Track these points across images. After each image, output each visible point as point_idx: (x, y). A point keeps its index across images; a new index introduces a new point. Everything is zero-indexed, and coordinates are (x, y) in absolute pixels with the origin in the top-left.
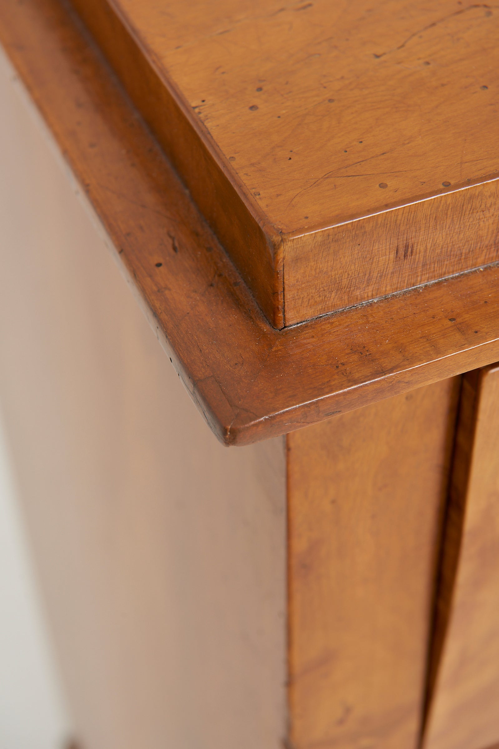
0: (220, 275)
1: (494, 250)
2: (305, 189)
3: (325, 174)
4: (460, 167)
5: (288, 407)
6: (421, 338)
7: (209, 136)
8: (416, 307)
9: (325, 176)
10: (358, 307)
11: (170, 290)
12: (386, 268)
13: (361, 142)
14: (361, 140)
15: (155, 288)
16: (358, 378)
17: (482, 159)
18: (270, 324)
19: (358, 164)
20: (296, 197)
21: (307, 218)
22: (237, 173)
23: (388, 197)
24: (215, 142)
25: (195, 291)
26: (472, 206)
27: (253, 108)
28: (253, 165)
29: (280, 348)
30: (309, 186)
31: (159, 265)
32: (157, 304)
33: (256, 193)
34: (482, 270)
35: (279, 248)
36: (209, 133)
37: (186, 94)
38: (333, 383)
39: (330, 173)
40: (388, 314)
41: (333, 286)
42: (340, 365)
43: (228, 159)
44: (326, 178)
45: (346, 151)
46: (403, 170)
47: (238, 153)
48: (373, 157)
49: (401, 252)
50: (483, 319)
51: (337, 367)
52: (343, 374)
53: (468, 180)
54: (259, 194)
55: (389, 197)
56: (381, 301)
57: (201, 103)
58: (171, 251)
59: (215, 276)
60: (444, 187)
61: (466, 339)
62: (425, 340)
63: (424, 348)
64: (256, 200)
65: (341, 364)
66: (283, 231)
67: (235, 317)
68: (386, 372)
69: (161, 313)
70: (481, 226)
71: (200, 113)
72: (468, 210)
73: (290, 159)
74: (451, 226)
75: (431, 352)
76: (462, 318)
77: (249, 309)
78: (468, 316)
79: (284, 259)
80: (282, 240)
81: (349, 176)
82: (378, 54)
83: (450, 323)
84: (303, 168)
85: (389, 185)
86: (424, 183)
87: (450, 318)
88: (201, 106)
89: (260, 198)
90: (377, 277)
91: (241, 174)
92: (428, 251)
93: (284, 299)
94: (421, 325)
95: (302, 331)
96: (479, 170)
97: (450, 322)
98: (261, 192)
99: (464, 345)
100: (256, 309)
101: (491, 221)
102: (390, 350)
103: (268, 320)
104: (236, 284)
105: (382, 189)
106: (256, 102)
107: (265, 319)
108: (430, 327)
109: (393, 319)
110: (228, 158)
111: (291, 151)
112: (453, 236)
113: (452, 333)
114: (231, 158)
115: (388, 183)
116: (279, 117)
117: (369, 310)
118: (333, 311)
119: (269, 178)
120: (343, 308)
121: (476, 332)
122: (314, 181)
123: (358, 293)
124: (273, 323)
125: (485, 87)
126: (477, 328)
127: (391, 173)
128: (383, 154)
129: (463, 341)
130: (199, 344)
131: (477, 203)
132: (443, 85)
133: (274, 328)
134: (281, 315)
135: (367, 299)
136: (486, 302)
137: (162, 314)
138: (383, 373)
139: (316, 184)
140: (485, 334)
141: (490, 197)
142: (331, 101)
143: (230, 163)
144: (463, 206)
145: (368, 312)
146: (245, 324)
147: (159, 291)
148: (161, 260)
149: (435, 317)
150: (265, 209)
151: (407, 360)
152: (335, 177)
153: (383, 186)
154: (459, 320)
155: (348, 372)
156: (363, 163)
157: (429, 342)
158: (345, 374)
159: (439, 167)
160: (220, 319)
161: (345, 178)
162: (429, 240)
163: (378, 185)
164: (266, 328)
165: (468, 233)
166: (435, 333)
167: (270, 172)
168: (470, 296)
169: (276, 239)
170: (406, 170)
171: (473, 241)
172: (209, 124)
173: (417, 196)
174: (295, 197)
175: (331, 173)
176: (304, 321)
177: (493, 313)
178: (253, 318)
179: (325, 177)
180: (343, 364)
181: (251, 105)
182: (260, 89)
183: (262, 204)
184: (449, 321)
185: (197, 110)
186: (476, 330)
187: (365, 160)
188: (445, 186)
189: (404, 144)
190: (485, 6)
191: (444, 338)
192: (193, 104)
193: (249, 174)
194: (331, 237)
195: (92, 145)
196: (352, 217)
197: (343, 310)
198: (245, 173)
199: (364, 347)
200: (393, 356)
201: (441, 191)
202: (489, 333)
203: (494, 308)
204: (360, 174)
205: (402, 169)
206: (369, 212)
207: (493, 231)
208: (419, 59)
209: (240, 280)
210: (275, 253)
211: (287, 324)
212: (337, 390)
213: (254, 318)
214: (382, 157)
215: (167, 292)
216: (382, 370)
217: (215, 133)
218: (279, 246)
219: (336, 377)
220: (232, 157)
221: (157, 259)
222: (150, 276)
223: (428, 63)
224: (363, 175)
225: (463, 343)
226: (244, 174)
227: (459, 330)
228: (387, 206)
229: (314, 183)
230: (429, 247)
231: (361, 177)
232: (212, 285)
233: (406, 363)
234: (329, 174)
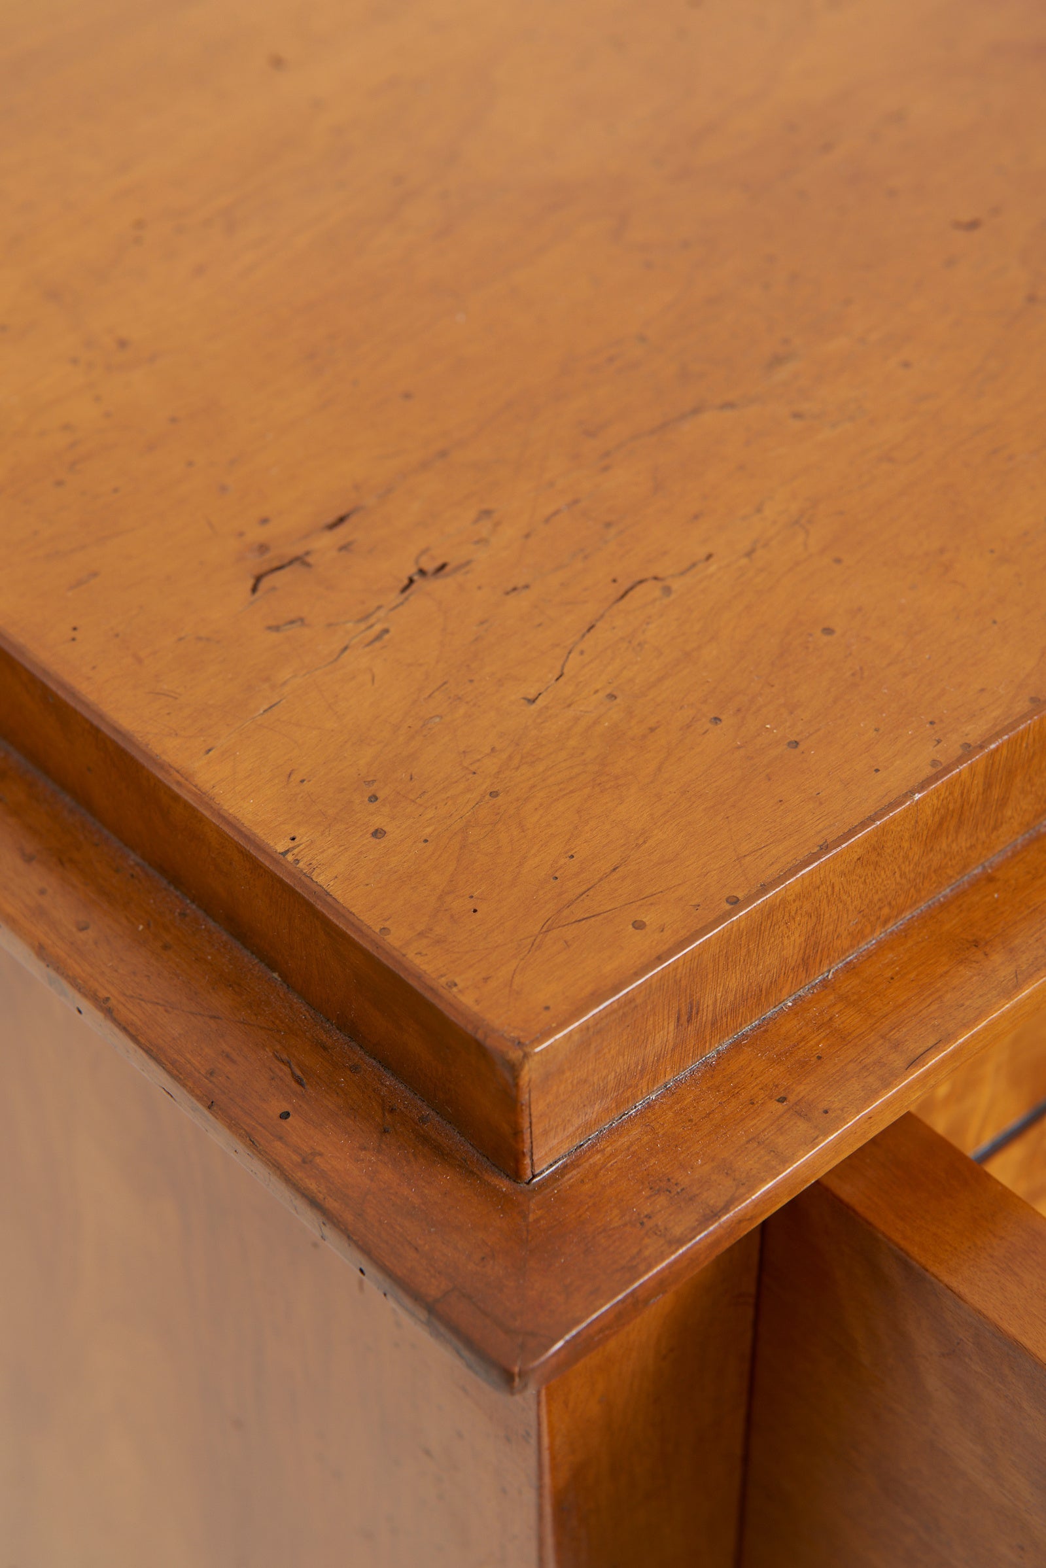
0: (392, 1110)
1: (803, 971)
2: (523, 959)
3: (541, 924)
4: (741, 867)
5: (595, 1311)
6: (748, 1142)
7: (329, 899)
8: (718, 1091)
9: (542, 928)
10: (632, 1114)
11: (321, 1154)
12: (664, 1046)
13: (572, 856)
14: (570, 854)
15: (296, 1158)
16: (682, 1234)
17: (767, 845)
18: (507, 1176)
19: (584, 896)
20: (515, 976)
21: (547, 1008)
22: (404, 955)
23: (654, 943)
24: (344, 907)
25: (363, 1148)
26: (772, 922)
27: (378, 833)
28: (421, 934)
29: (539, 1213)
30: (526, 952)
31: (285, 1116)
32: (312, 1185)
33: (449, 984)
34: (790, 1004)
35: (522, 1070)
36: (328, 894)
37: (260, 832)
38: (647, 1253)
39: (547, 921)
40: (681, 1114)
41: (596, 1096)
42: (645, 1220)
43: (379, 933)
44: (546, 932)
45: (557, 878)
46: (657, 891)
47: (389, 918)
48: (601, 879)
49: (684, 1018)
50: (827, 1087)
51: (642, 1224)
52: (656, 1234)
53: (761, 886)
54: (456, 985)
55: (657, 943)
56: (663, 1096)
57: (292, 844)
58: (294, 1084)
59: (384, 1115)
60: (732, 906)
61: (816, 1127)
62: (755, 1145)
63: (759, 1158)
64: (454, 996)
65: (646, 1216)
66: (522, 1040)
67: (446, 1177)
68: (719, 1214)
69: (324, 1199)
70: (785, 943)
71: (297, 861)
72: (768, 928)
73: (475, 911)
74: (746, 958)
75: (773, 1163)
76: (795, 1093)
77: (462, 1158)
78: (802, 1087)
79: (530, 1081)
80: (526, 1056)
81: (579, 921)
82: (531, 697)
83: (781, 1107)
84: (503, 923)
85: (647, 923)
86: (699, 906)
87: (777, 1098)
88: (294, 848)
89: (460, 991)
90: (653, 1062)
91: (411, 955)
92: (719, 1001)
93: (531, 1138)
94: (738, 1121)
95: (563, 1176)
96: (771, 865)
97: (780, 1103)
98: (457, 980)
99: (817, 1137)
100: (474, 1156)
101: (797, 935)
102: (710, 1174)
103: (501, 1171)
104: (424, 1120)
105: (640, 931)
106: (378, 822)
107: (497, 1170)
108: (755, 1121)
109: (692, 1122)
110: (377, 931)
111: (472, 897)
112: (749, 971)
113: (792, 1123)
114: (383, 931)
115: (644, 920)
116: (426, 841)
117: (650, 1114)
118: (597, 1131)
119: (458, 952)
120: (609, 1122)
121: (826, 1112)
122: (530, 940)
123: (629, 1094)
124: (515, 1175)
125: (717, 720)
126: (824, 1105)
127: (640, 900)
128: (614, 869)
129: (812, 1131)
130: (409, 1238)
131: (779, 914)
132: (652, 730)
133: (518, 1183)
134: (527, 1161)
135: (640, 1097)
136: (819, 1058)
137: (326, 1200)
138: (716, 1215)
139: (535, 945)
140: (840, 1112)
141: (794, 901)
142: (494, 794)
143: (385, 940)
144: (761, 925)
145: (649, 1118)
146: (467, 1185)
147: (304, 1162)
148: (286, 1107)
149: (755, 1102)
150: (476, 1008)
151: (743, 1184)
152: (559, 927)
153: (639, 925)
154: (792, 1098)
155: (662, 1228)
156: (591, 893)
157: (763, 1146)
158: (659, 1233)
159: (707, 873)
160: (424, 1187)
161: (574, 925)
162: (718, 988)
163: (631, 926)
164: (504, 1185)
165: (768, 960)
166: (765, 1129)
167: (454, 941)
168: (791, 1053)
169: (515, 1055)
170: (660, 890)
171: (775, 970)
172: (321, 878)
173: (697, 931)
174: (513, 977)
175: (550, 921)
176: (559, 1160)
177: (838, 1074)
178: (475, 1174)
179: (544, 930)
180: (649, 1217)
181: (372, 830)
182: (373, 798)
183: (468, 1000)
184: (777, 1103)
185: (290, 857)
186: (825, 1108)
187: (592, 887)
188: (732, 904)
189: (638, 846)
190: (656, 578)
191: (782, 1134)
192: (280, 848)
193: (424, 953)
194: (592, 1030)
195: (83, 928)
196: (616, 989)
197: (611, 1125)
198: (415, 952)
199: (669, 1180)
200: (719, 1184)
201: (729, 914)
202: (846, 1109)
203: (835, 1064)
204: (595, 913)
205: (654, 889)
206: (638, 975)
207: (800, 944)
208: (596, 692)
209: (427, 1112)
210: (516, 1077)
211: (537, 1172)
212: (657, 1263)
213: (478, 1173)
214: (615, 875)
215: (318, 1160)
216: (712, 1212)
217: (337, 891)
218: (522, 1065)
219: (647, 1241)
220: (384, 928)
221: (278, 1106)
222: (280, 1138)
223: (612, 697)
224: (600, 914)
225: (815, 1135)
226: (416, 954)
227: (799, 1114)
228: (660, 959)
229: (530, 946)
230: (718, 997)
231: (598, 918)
232: (385, 1131)
233: (742, 1190)
234: (547, 924)
